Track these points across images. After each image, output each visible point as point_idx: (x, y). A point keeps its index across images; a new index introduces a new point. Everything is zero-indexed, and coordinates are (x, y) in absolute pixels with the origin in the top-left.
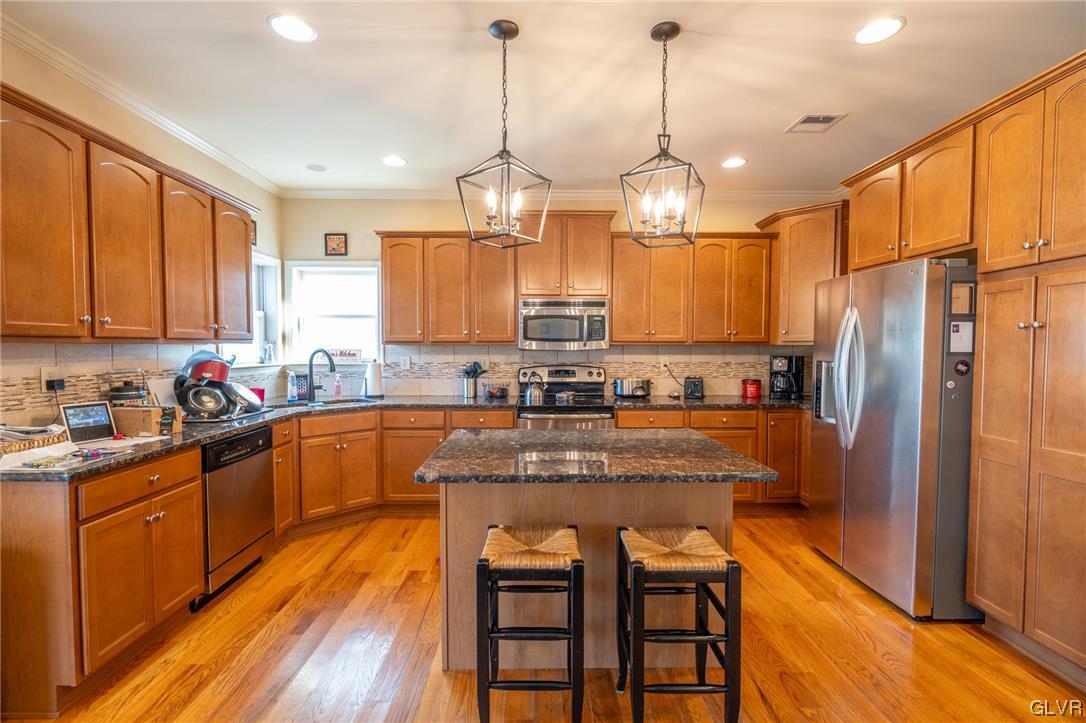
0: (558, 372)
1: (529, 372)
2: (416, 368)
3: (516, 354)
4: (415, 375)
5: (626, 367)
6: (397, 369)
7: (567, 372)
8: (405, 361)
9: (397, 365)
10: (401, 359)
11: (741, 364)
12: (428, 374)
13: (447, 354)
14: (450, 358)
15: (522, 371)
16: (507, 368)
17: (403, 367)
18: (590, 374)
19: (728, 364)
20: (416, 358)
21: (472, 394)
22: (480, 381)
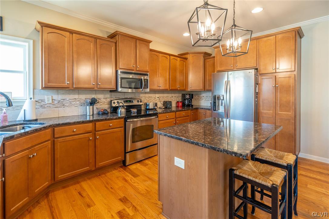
0: (127, 101)
1: (116, 101)
2: (56, 102)
3: (108, 94)
4: (55, 106)
5: (147, 98)
6: (42, 103)
7: (130, 101)
8: (48, 98)
9: (42, 101)
10: (46, 98)
11: (175, 97)
12: (64, 105)
13: (75, 94)
14: (76, 96)
15: (113, 102)
16: (104, 100)
17: (46, 102)
18: (138, 101)
19: (172, 97)
20: (55, 97)
21: (91, 114)
22: (95, 107)
